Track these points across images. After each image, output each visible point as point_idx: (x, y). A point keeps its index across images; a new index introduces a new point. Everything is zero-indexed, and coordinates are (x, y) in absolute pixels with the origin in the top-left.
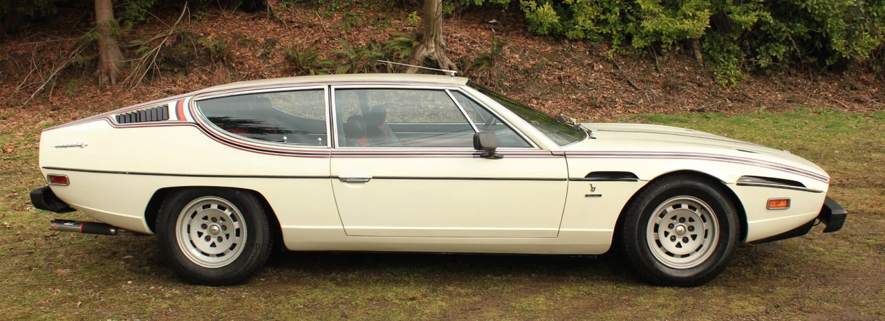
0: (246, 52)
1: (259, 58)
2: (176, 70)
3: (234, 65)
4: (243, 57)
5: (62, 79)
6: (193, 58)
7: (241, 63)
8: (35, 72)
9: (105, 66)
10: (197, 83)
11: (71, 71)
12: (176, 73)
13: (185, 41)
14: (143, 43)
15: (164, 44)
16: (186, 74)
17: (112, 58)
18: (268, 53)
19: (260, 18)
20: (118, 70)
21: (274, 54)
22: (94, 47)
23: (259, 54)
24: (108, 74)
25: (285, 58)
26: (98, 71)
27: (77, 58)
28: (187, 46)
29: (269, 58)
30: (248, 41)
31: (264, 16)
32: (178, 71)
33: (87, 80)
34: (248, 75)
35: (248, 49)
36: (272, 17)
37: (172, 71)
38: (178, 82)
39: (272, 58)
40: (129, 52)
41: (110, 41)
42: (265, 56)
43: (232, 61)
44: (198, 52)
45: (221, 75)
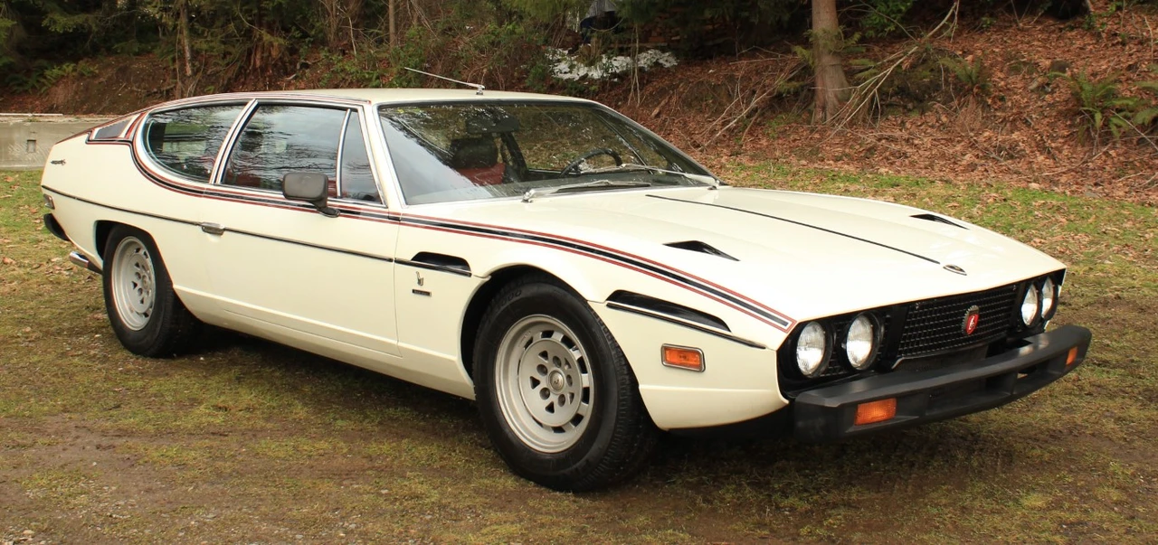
0: (1016, 81)
1: (1032, 91)
2: (910, 106)
3: (990, 101)
4: (1008, 89)
5: (768, 114)
6: (937, 88)
7: (1002, 99)
8: (737, 105)
9: (821, 97)
10: (932, 127)
11: (778, 102)
12: (910, 110)
13: (930, 62)
14: (871, 64)
15: (899, 66)
16: (922, 113)
17: (830, 85)
18: (1048, 85)
19: (1072, 29)
20: (836, 102)
21: (1058, 86)
22: (806, 71)
23: (1034, 85)
24: (824, 109)
25: (1072, 94)
26: (813, 104)
27: (780, 83)
28: (932, 70)
29: (1047, 93)
30: (1025, 63)
31: (1079, 26)
32: (914, 108)
33: (799, 115)
34: (1005, 119)
35: (1020, 77)
36: (1091, 28)
37: (905, 107)
38: (908, 125)
39: (1053, 92)
40: (851, 75)
41: (827, 60)
42: (1042, 88)
43: (988, 95)
44: (946, 80)
45: (968, 115)
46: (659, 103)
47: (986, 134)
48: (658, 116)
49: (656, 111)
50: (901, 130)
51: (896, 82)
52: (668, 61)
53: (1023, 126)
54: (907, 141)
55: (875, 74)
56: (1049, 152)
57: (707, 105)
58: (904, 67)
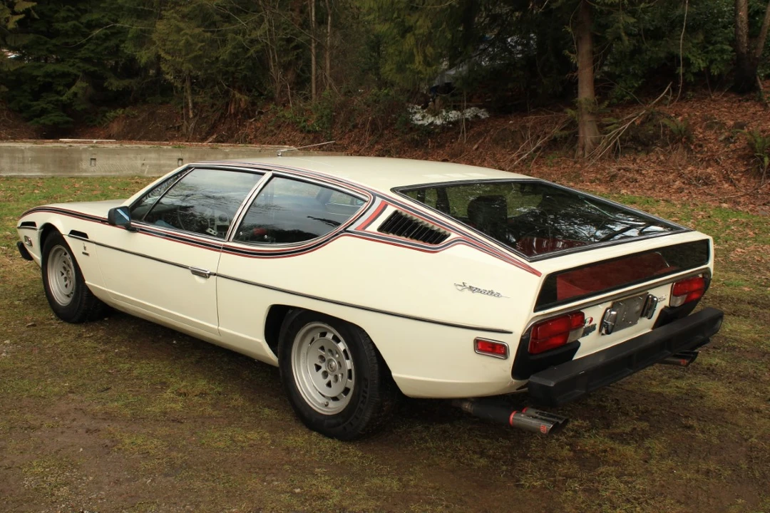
0: (710, 135)
1: (721, 141)
2: (640, 148)
3: (692, 147)
4: (705, 140)
5: (547, 150)
6: (658, 137)
7: (701, 146)
8: (528, 143)
9: (582, 141)
10: (654, 162)
11: (554, 144)
12: (639, 151)
13: (654, 121)
14: (615, 121)
15: (633, 123)
16: (647, 154)
17: (588, 134)
18: (732, 137)
19: (747, 100)
20: (592, 145)
21: (738, 139)
22: (573, 125)
23: (722, 138)
24: (583, 148)
25: (748, 144)
26: (576, 146)
27: (556, 131)
28: (655, 126)
29: (731, 143)
30: (716, 123)
31: (753, 98)
32: (642, 150)
33: (567, 152)
34: (702, 159)
35: (713, 132)
36: (760, 100)
37: (636, 149)
38: (638, 161)
39: (735, 142)
40: (602, 128)
41: (587, 118)
42: (727, 140)
43: (692, 143)
44: (664, 133)
45: (678, 156)
46: (478, 141)
47: (690, 168)
48: (477, 149)
49: (476, 146)
50: (633, 164)
51: (631, 133)
52: (483, 114)
53: (715, 164)
54: (637, 171)
55: (617, 127)
56: (732, 182)
57: (508, 143)
58: (636, 123)
